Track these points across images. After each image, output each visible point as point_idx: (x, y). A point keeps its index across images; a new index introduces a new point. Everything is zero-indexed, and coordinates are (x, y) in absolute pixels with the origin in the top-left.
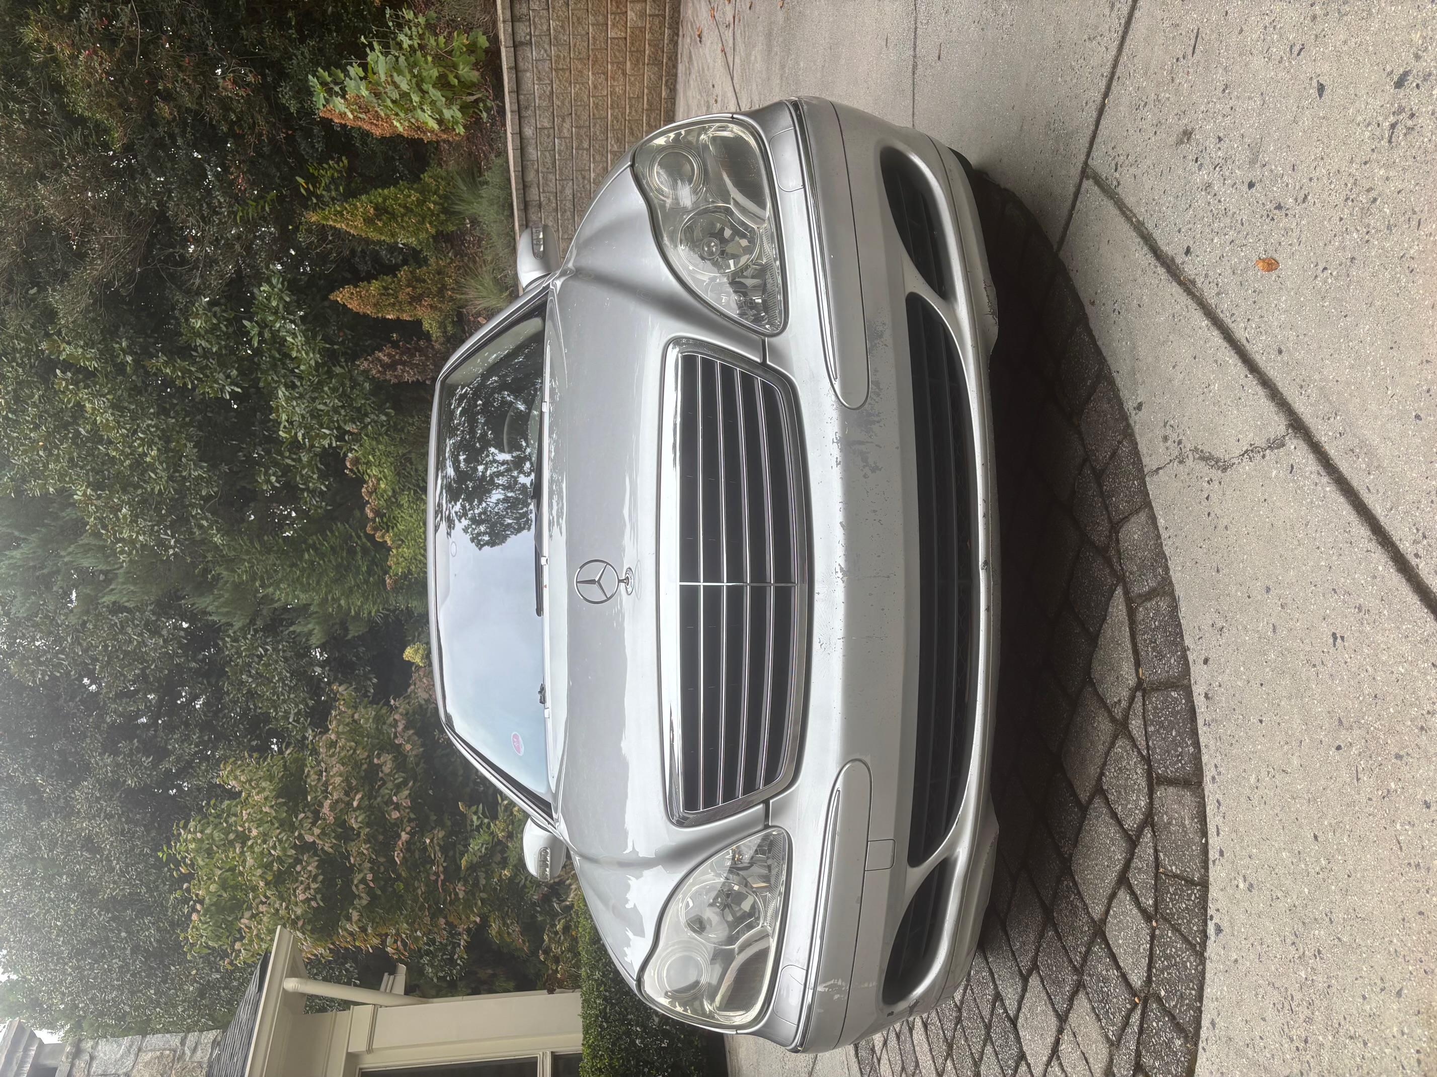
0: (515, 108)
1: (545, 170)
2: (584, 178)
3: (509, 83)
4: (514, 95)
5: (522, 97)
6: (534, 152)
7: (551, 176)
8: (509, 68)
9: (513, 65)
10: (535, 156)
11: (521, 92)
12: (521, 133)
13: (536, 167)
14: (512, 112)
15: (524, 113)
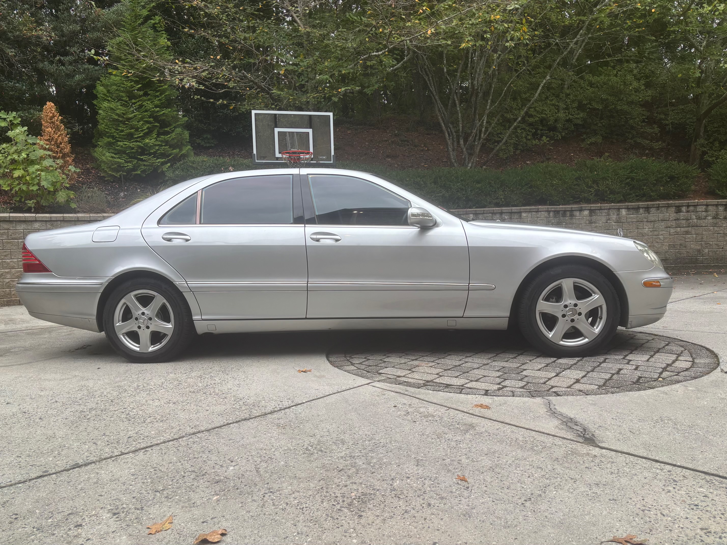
0: (53, 219)
1: (10, 234)
2: (5, 256)
3: (69, 217)
4: (61, 219)
5: (59, 223)
6: (22, 228)
7: (5, 237)
8: (78, 217)
9: (80, 220)
10: (19, 228)
11: (62, 223)
12: (36, 221)
13: (11, 228)
14: (51, 217)
15: (48, 223)
